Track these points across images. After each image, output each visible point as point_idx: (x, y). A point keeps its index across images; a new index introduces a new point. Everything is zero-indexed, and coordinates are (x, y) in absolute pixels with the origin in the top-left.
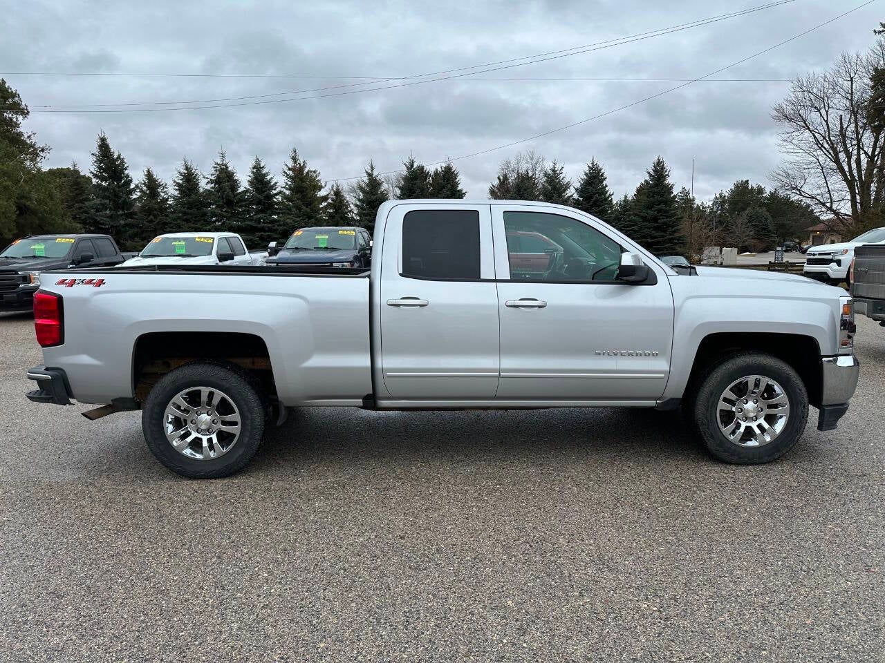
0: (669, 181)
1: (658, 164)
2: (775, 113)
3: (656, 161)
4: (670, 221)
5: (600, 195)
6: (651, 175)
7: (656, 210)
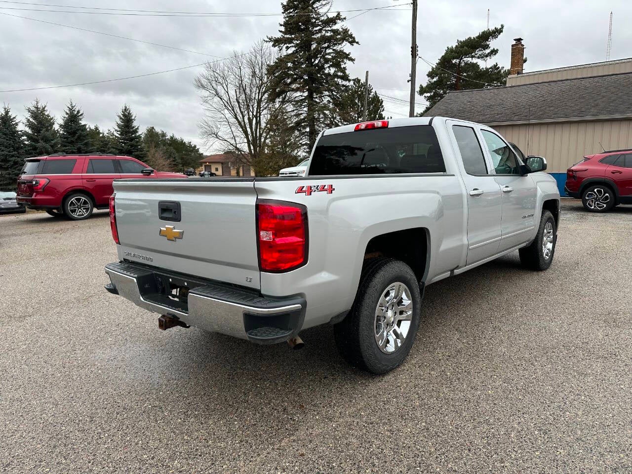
0: (135, 124)
1: (125, 110)
2: (195, 82)
3: (124, 108)
4: (141, 154)
5: (82, 131)
6: (121, 118)
7: (130, 145)
